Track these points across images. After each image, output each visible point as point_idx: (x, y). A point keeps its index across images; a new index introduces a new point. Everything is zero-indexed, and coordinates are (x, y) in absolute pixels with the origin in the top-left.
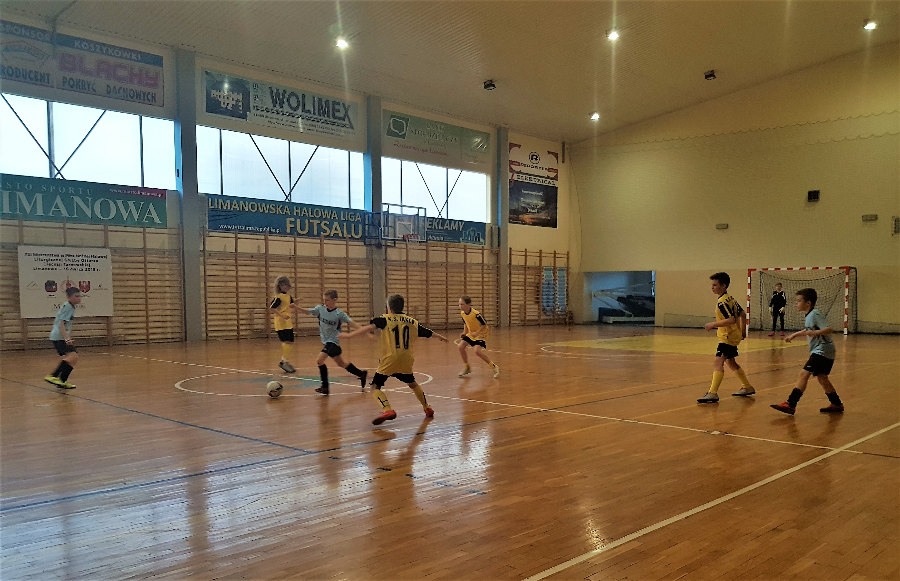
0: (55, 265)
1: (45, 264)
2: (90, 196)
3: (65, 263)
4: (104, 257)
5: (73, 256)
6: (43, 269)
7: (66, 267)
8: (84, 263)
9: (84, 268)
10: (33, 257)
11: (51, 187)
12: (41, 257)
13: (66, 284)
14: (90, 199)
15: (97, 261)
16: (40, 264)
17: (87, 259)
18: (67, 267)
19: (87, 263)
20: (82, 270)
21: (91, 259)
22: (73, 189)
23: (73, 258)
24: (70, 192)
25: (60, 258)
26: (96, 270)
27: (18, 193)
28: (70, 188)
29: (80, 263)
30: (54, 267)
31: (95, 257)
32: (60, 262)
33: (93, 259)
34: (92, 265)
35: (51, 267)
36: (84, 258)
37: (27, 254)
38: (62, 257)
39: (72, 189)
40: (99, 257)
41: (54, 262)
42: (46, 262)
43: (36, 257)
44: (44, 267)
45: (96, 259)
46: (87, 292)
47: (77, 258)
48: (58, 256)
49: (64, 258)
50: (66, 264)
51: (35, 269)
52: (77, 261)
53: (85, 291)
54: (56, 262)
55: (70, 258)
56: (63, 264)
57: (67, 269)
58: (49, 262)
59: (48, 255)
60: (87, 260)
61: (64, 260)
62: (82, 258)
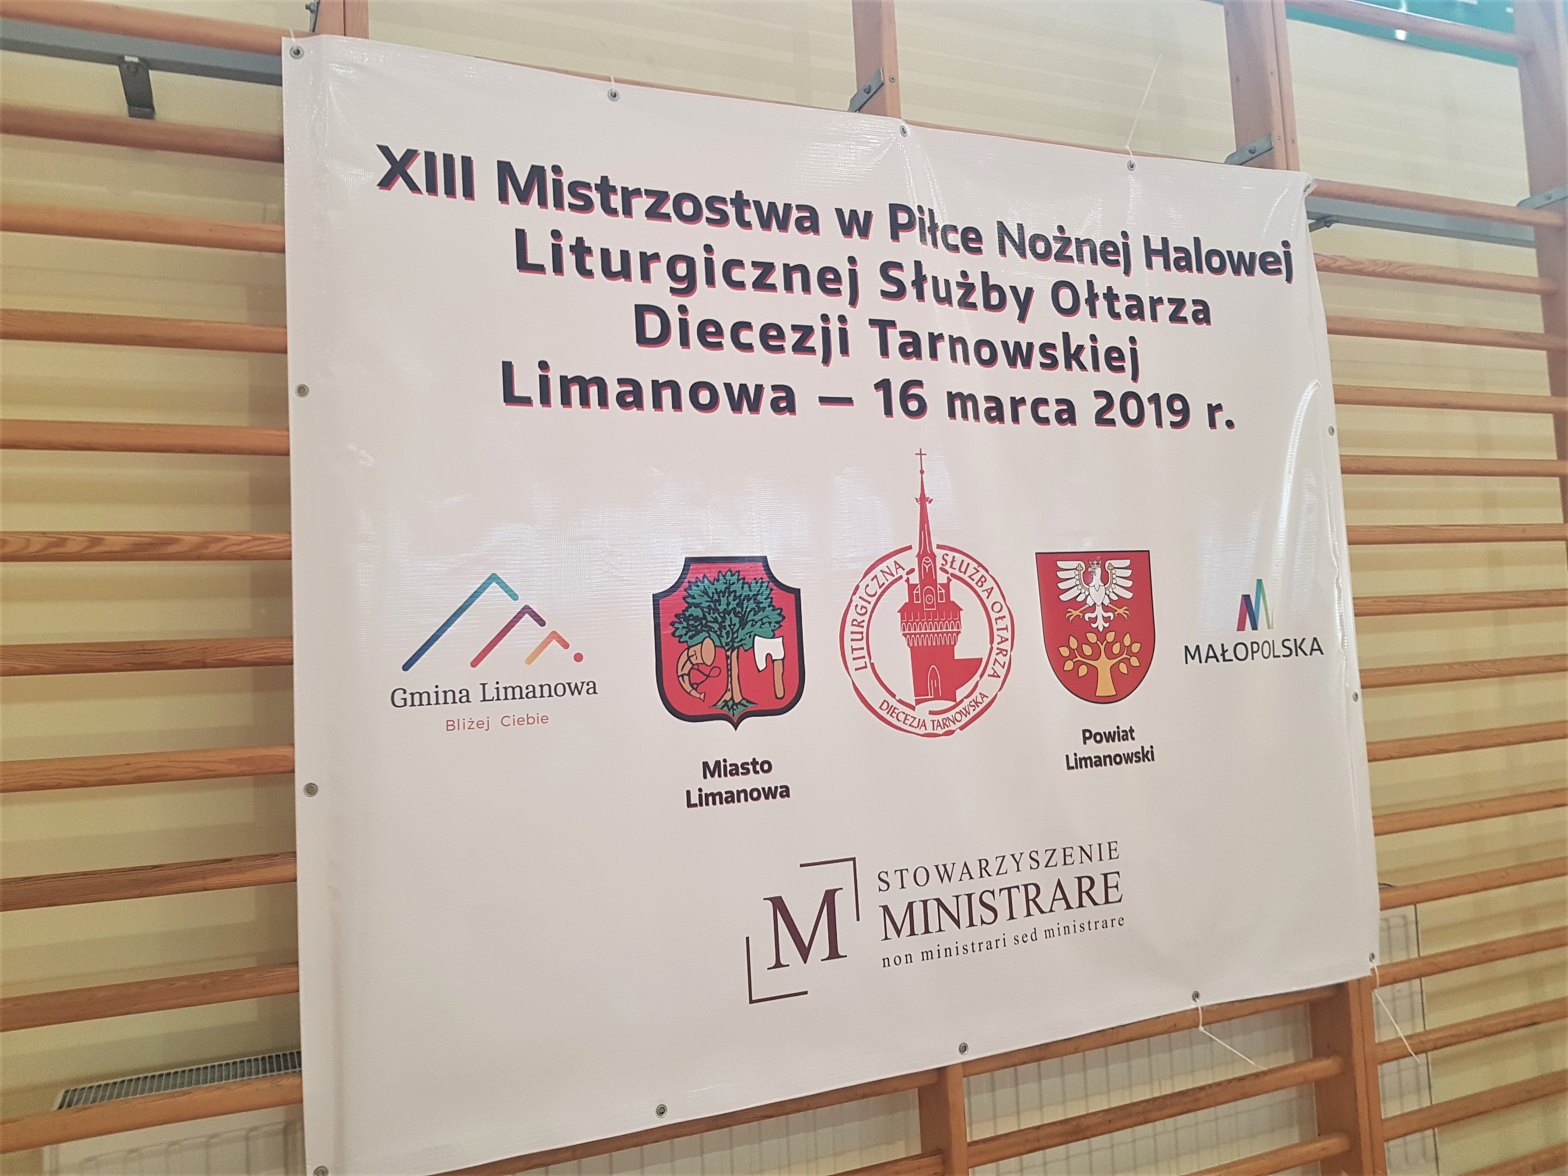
0: (771, 337)
1: (652, 325)
3: (883, 326)
5: (973, 240)
6: (630, 393)
7: (899, 370)
8: (1078, 329)
9: (1080, 389)
10: (492, 215)
12: (602, 231)
15: (1203, 315)
17: (1103, 277)
18: (911, 368)
19: (1109, 331)
20: (1067, 414)
21: (1142, 283)
23: (974, 266)
25: (832, 246)
26: (1198, 412)
29: (1045, 323)
30: (762, 368)
31: (1184, 264)
32: (838, 305)
33: (1166, 282)
35: (725, 367)
36: (1077, 275)
37: (418, 172)
38: (855, 244)
41: (758, 309)
42: (670, 305)
43: (538, 221)
44: (647, 367)
45: (1186, 287)
46: (1123, 687)
47: (1009, 271)
48: (809, 220)
49: (869, 254)
50: (894, 339)
51: (526, 385)
52: (1013, 308)
53: (1105, 687)
54: (786, 307)
55: (940, 264)
56: (863, 336)
57: (912, 399)
58: (707, 303)
59: (690, 207)
60: (1111, 298)
61: (869, 276)
62: (1055, 271)
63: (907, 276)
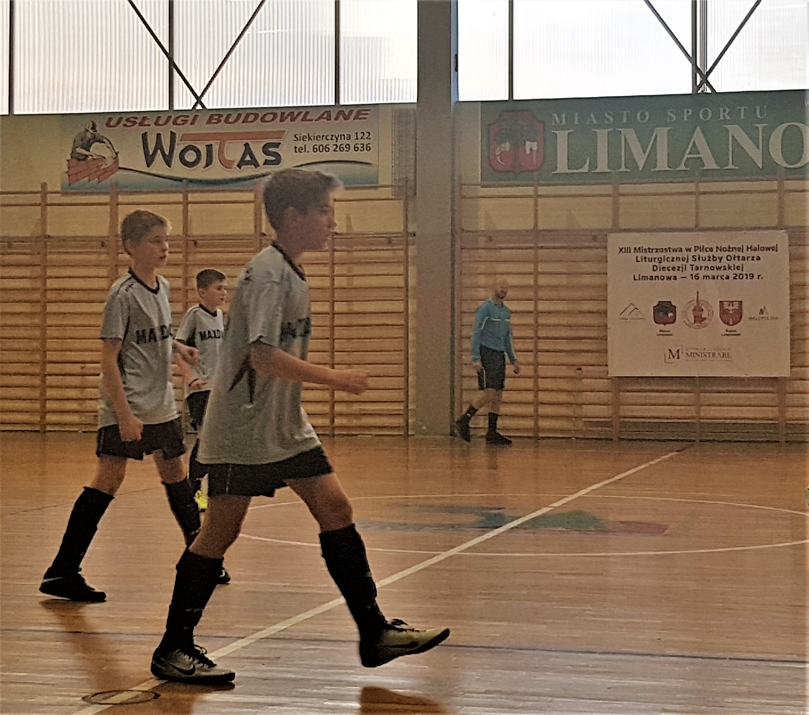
0: (673, 268)
1: (655, 268)
2: (761, 121)
3: (692, 265)
4: (773, 248)
5: (711, 250)
6: (651, 278)
7: (695, 272)
8: (731, 263)
9: (731, 273)
10: (633, 255)
11: (685, 110)
12: (648, 255)
13: (693, 307)
14: (760, 126)
15: (759, 258)
16: (647, 269)
17: (737, 253)
18: (697, 272)
19: (738, 263)
20: (728, 278)
21: (745, 254)
22: (728, 110)
23: (711, 254)
24: (722, 118)
25: (684, 254)
26: (756, 276)
27: (624, 131)
28: (721, 109)
29: (724, 262)
30: (672, 273)
31: (755, 250)
32: (684, 263)
33: (751, 253)
34: (749, 267)
35: (666, 273)
36: (732, 254)
37: (623, 250)
38: (689, 253)
39: (724, 111)
40: (763, 249)
41: (672, 264)
42: (658, 264)
43: (639, 255)
44: (654, 274)
45: (755, 254)
46: (735, 323)
47: (718, 254)
48: (681, 250)
49: (691, 254)
50: (694, 267)
51: (637, 278)
52: (718, 260)
53: (731, 323)
54: (676, 264)
55: (704, 254)
56: (689, 267)
57: (697, 277)
58: (664, 264)
59: (662, 250)
60: (739, 257)
61: (690, 258)
62: (727, 253)
63: (697, 257)
